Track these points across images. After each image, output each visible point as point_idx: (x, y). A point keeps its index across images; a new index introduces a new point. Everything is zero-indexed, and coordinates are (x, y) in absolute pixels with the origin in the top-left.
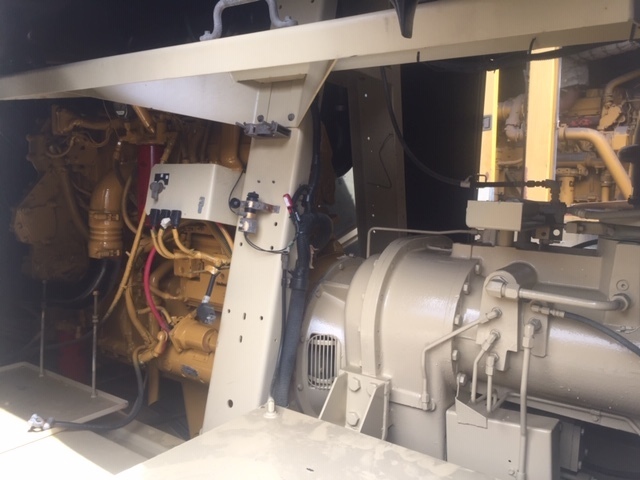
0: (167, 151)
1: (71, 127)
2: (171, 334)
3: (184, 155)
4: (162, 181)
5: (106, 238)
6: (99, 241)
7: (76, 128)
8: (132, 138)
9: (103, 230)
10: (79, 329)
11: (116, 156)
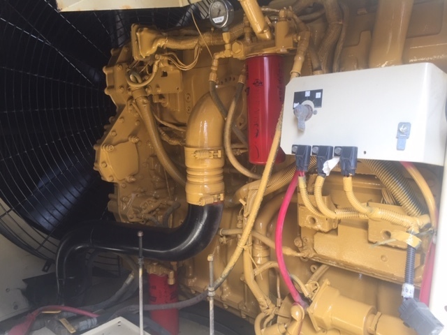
0: (299, 60)
1: (154, 48)
2: (310, 310)
3: (316, 65)
4: (310, 103)
5: (206, 180)
6: (198, 184)
7: (160, 51)
8: (237, 51)
9: (203, 171)
10: (171, 273)
11: (213, 77)
